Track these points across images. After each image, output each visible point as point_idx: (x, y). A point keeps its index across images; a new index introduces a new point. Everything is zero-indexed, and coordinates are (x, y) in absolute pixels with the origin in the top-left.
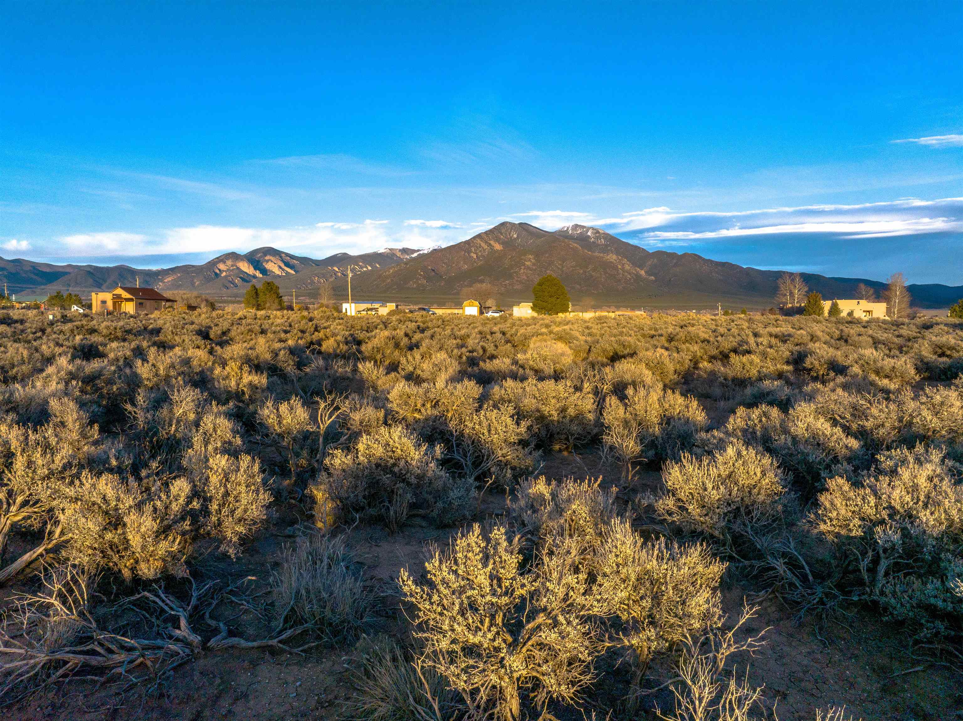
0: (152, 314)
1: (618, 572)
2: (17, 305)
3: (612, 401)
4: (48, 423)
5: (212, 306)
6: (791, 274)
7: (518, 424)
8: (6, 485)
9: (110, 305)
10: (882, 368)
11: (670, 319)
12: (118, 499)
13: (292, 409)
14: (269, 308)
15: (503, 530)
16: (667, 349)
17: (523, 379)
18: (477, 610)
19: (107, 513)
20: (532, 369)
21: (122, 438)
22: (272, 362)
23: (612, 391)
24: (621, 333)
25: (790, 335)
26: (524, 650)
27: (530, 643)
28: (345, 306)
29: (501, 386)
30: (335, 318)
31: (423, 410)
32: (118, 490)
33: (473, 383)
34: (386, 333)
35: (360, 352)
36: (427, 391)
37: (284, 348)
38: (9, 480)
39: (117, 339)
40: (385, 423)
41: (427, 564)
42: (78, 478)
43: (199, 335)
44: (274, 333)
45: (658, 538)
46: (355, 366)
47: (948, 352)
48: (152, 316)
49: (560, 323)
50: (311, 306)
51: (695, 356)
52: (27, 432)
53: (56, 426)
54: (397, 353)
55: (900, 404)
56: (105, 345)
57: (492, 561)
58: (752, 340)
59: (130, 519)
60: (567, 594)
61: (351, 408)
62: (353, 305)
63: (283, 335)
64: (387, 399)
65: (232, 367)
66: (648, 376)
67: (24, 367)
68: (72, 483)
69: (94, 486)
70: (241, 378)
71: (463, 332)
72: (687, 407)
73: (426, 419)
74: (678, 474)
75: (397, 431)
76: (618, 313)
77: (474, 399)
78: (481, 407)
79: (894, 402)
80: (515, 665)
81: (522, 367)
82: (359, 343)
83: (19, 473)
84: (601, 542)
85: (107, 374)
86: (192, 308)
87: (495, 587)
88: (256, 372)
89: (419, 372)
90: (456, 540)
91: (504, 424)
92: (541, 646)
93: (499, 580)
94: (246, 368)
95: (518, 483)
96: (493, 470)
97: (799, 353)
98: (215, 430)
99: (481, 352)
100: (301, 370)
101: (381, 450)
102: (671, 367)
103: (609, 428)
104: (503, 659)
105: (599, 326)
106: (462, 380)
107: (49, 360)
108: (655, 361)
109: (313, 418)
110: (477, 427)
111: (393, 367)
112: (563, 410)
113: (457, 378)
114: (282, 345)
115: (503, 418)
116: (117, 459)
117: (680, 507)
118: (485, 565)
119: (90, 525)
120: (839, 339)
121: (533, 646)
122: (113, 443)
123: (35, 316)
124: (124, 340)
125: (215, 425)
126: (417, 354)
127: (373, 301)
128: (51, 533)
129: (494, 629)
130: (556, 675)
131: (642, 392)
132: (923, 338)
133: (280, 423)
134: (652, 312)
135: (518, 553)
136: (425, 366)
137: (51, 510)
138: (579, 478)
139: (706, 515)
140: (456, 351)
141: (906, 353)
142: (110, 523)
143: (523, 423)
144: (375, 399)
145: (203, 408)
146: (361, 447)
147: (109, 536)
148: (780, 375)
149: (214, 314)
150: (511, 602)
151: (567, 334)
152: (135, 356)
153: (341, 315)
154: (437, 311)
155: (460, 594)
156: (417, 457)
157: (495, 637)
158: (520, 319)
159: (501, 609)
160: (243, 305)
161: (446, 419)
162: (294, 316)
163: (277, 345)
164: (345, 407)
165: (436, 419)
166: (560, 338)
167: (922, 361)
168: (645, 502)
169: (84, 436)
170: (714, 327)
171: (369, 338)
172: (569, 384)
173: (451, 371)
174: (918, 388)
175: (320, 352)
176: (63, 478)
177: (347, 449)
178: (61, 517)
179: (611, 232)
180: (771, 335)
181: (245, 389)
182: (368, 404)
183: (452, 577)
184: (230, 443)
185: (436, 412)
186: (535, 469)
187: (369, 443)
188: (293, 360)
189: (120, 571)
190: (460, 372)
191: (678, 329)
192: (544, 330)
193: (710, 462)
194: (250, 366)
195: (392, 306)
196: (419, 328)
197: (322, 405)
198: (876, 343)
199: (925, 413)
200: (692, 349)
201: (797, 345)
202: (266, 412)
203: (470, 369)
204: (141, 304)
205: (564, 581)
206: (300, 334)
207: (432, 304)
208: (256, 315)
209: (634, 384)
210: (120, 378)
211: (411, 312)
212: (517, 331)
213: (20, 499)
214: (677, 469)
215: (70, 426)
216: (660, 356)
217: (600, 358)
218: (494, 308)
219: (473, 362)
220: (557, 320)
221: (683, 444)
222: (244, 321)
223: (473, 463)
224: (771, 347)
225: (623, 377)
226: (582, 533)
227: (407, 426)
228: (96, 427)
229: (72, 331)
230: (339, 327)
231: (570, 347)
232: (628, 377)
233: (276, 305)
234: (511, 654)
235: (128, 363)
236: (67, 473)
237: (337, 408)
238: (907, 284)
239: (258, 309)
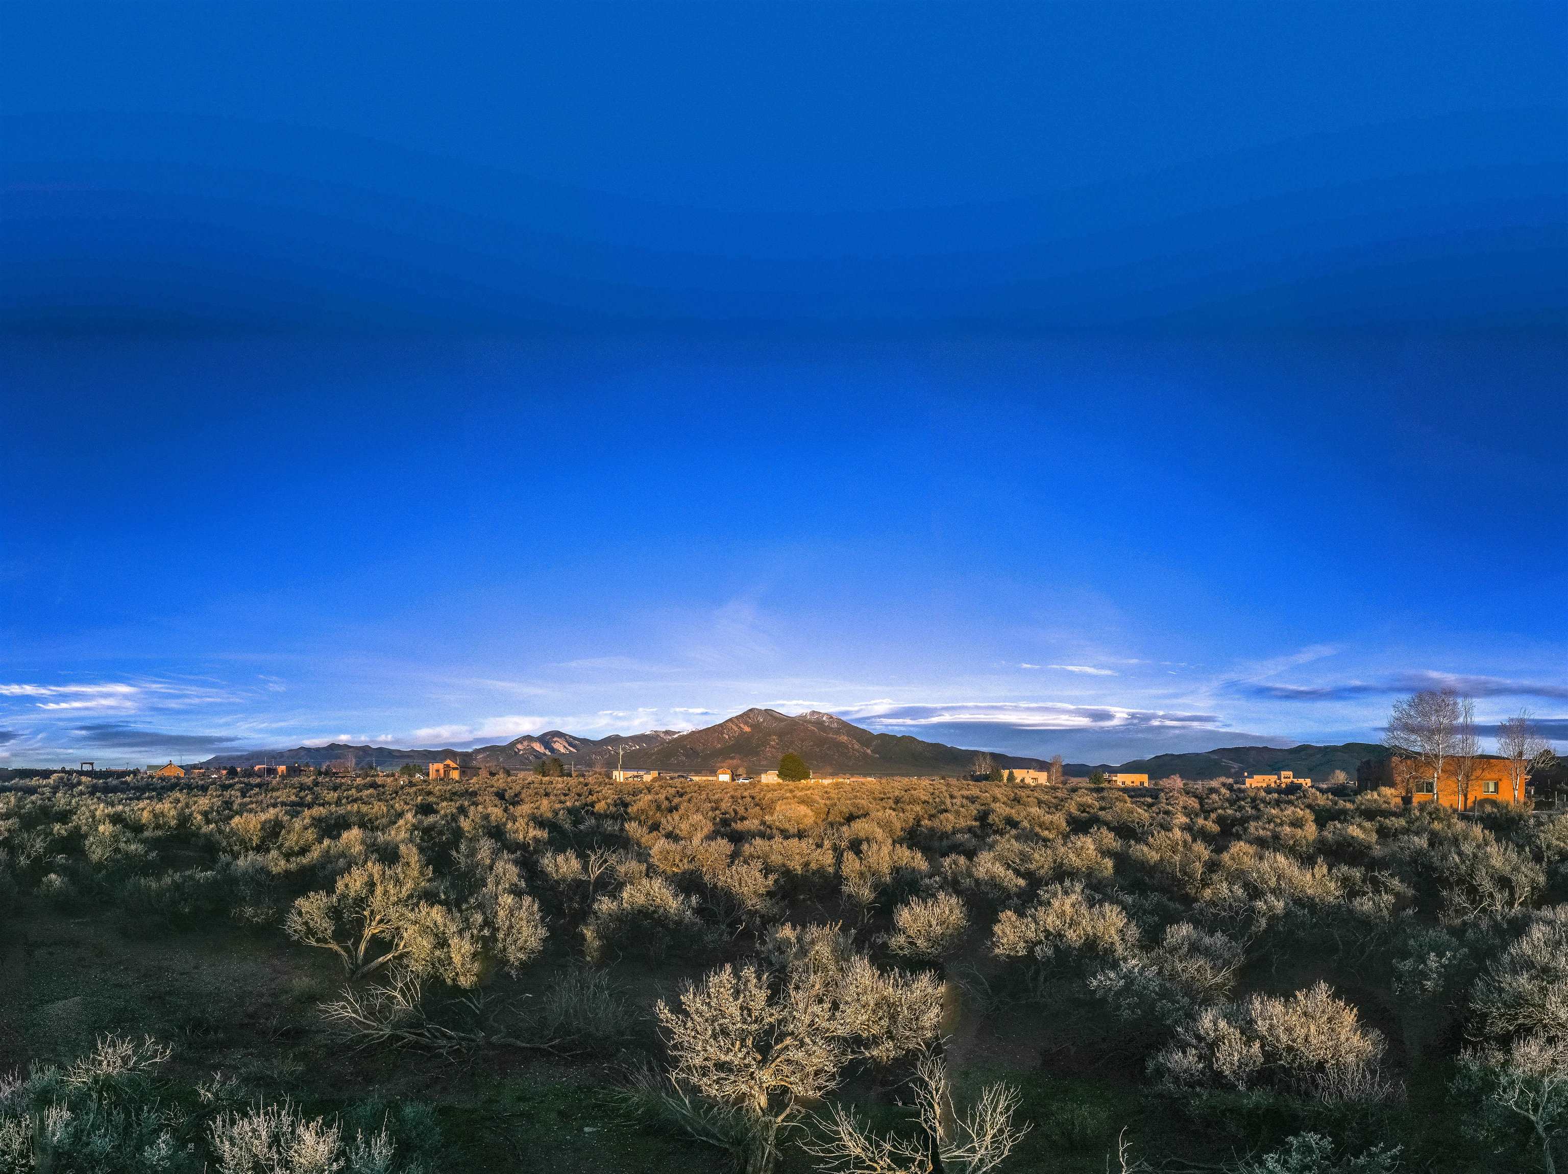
0: (471, 779)
1: (859, 1000)
2: (381, 774)
3: (849, 856)
4: (399, 862)
5: (508, 774)
6: (983, 753)
7: (766, 877)
8: (370, 906)
9: (442, 771)
10: (1043, 822)
11: (896, 784)
12: (445, 925)
13: (567, 860)
14: (552, 775)
15: (752, 969)
16: (894, 810)
17: (770, 838)
18: (728, 1034)
19: (436, 935)
20: (778, 829)
21: (449, 878)
22: (553, 820)
23: (848, 847)
24: (856, 797)
25: (977, 797)
26: (773, 1065)
27: (778, 1060)
28: (615, 773)
29: (751, 844)
30: (606, 784)
31: (680, 865)
32: (445, 918)
33: (725, 841)
34: (650, 797)
35: (627, 813)
36: (685, 847)
37: (563, 809)
38: (372, 902)
39: (446, 799)
40: (647, 875)
41: (682, 997)
42: (418, 906)
43: (497, 796)
44: (556, 795)
45: (892, 970)
46: (622, 825)
47: (1088, 810)
48: (472, 781)
49: (802, 789)
50: (586, 774)
51: (917, 815)
52: (384, 868)
53: (403, 865)
54: (658, 815)
55: (1054, 849)
56: (438, 804)
57: (742, 995)
58: (948, 801)
59: (454, 941)
60: (813, 1021)
61: (617, 862)
62: (622, 772)
63: (563, 798)
64: (649, 855)
65: (521, 823)
66: (879, 833)
67: (384, 820)
68: (413, 910)
69: (428, 913)
70: (527, 833)
71: (717, 796)
72: (913, 858)
73: (684, 873)
74: (907, 915)
75: (657, 883)
76: (852, 779)
77: (727, 856)
78: (732, 862)
79: (1050, 848)
80: (765, 1077)
81: (770, 827)
82: (626, 805)
83: (378, 898)
84: (843, 976)
85: (439, 828)
86: (493, 774)
87: (745, 1016)
88: (540, 828)
89: (678, 831)
90: (709, 977)
91: (753, 878)
92: (789, 1061)
93: (749, 1010)
94: (532, 824)
95: (766, 929)
96: (743, 918)
97: (984, 811)
98: (504, 874)
99: (733, 814)
100: (577, 828)
101: (643, 898)
102: (898, 825)
103: (847, 879)
104: (753, 1073)
105: (837, 791)
106: (716, 839)
107: (400, 815)
108: (885, 821)
109: (585, 868)
110: (729, 880)
111: (655, 827)
112: (807, 864)
113: (711, 837)
114: (562, 806)
115: (752, 873)
116: (445, 894)
117: (910, 943)
118: (736, 998)
119: (425, 943)
120: (1013, 800)
121: (781, 1062)
122: (442, 882)
123: (392, 782)
124: (451, 800)
125: (504, 869)
126: (676, 816)
127: (638, 769)
128: (397, 945)
129: (744, 1050)
130: (803, 1084)
131: (875, 847)
132: (1071, 799)
133: (557, 871)
134: (881, 778)
135: (767, 989)
136: (683, 826)
137: (398, 928)
138: (822, 923)
139: (933, 947)
140: (710, 813)
141: (1061, 810)
142: (439, 943)
143: (770, 877)
144: (639, 855)
145: (497, 855)
146: (625, 895)
147: (437, 953)
148: (970, 830)
149: (509, 779)
150: (760, 1029)
151: (809, 798)
152: (460, 813)
153: (611, 781)
154: (694, 778)
155: (713, 1021)
156: (674, 906)
157: (745, 1056)
158: (768, 786)
159: (751, 1034)
160: (531, 772)
161: (701, 873)
162: (572, 781)
163: (558, 806)
164: (613, 859)
165: (692, 872)
166: (802, 802)
167: (1071, 816)
168: (879, 941)
169: (422, 873)
170: (932, 791)
171: (635, 801)
172: (811, 842)
173: (706, 831)
174: (1066, 837)
175: (593, 813)
176: (407, 905)
177: (613, 896)
178: (405, 934)
179: (844, 718)
180: (963, 797)
181: (530, 842)
182: (632, 858)
183: (705, 1008)
184: (516, 885)
185: (692, 867)
186: (781, 917)
187: (633, 892)
188: (571, 819)
189: (445, 979)
190: (714, 831)
191: (903, 793)
192: (788, 795)
193: (934, 903)
194: (535, 823)
195: (655, 774)
196: (678, 793)
197: (593, 858)
198: (1040, 803)
199: (1071, 855)
200: (915, 809)
201: (983, 805)
202: (546, 861)
203: (722, 829)
204: (464, 772)
205: (809, 1010)
206: (576, 797)
207: (690, 772)
208: (541, 780)
209: (868, 840)
210: (448, 830)
211: (672, 778)
212: (765, 795)
213: (378, 917)
214: (906, 911)
215: (413, 866)
216: (889, 816)
217: (837, 819)
218: (745, 776)
219: (725, 822)
220: (800, 786)
221: (910, 890)
222: (532, 786)
223: (726, 912)
224: (963, 806)
225: (857, 834)
226: (825, 969)
227: (666, 878)
228: (431, 867)
229: (416, 793)
230: (609, 791)
231: (811, 809)
232: (862, 835)
233: (558, 772)
234: (760, 1069)
235: (454, 818)
236: (410, 902)
237: (606, 861)
238: (1064, 763)
239: (543, 776)
